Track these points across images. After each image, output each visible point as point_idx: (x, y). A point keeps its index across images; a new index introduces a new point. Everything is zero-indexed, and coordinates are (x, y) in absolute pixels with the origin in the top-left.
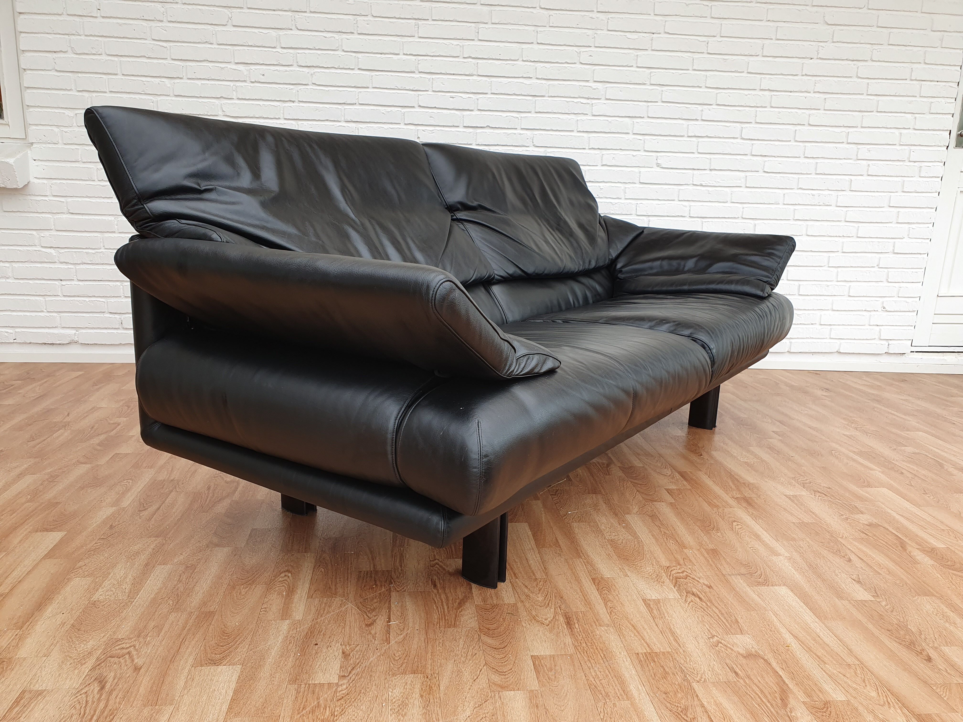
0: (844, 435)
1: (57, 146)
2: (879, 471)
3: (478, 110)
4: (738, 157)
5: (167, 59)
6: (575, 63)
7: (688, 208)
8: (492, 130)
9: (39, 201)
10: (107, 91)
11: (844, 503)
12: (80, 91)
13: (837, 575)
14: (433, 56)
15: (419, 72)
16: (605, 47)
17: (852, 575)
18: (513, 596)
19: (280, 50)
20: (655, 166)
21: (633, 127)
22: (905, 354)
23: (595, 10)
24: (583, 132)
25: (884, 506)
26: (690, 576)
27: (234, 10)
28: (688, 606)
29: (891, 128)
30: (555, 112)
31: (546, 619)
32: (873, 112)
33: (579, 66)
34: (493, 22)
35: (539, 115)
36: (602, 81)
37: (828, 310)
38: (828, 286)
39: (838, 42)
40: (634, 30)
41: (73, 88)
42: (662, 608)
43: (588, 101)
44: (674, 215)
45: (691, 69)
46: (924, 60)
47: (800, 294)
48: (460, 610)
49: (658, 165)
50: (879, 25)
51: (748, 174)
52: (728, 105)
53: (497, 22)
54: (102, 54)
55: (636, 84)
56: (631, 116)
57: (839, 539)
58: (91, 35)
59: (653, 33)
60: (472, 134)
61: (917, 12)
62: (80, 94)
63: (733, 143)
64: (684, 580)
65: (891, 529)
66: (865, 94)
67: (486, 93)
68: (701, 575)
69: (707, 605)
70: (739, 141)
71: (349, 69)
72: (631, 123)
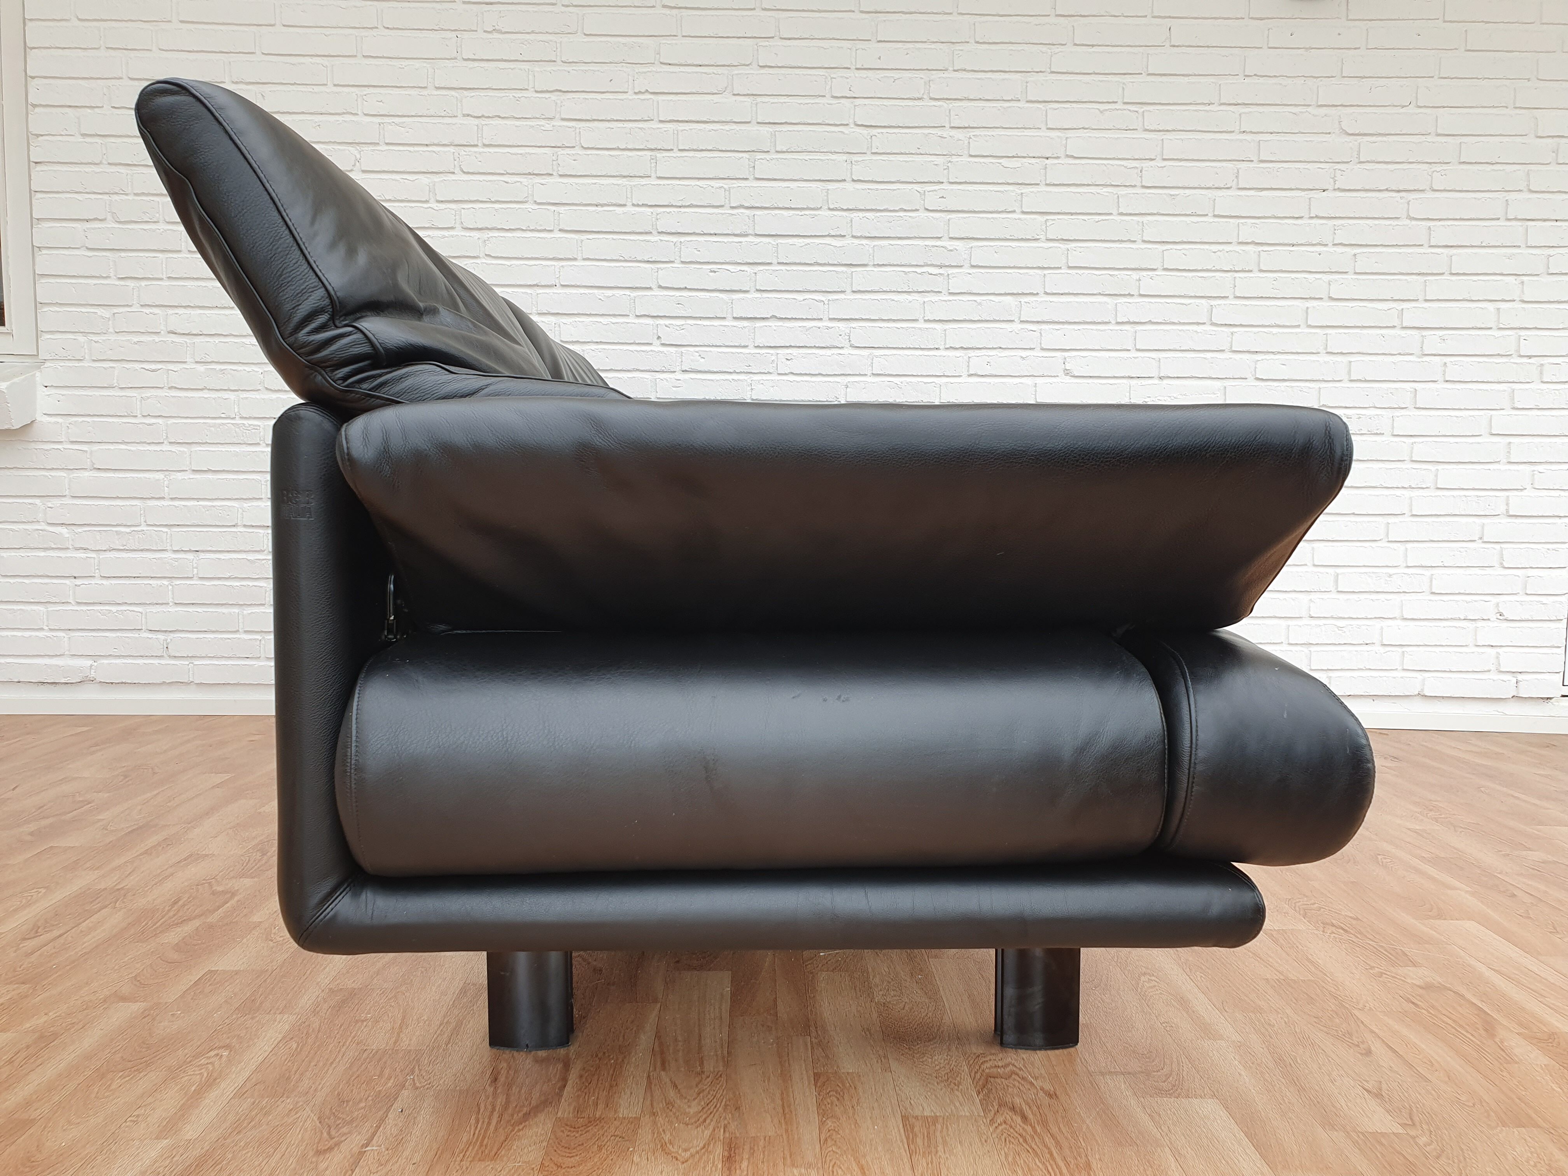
0: (1409, 829)
1: (81, 364)
2: (1467, 892)
3: (757, 290)
4: (1209, 355)
6: (917, 210)
8: (780, 323)
9: (47, 450)
10: (164, 277)
11: (1382, 946)
12: (122, 278)
13: (1333, 1081)
14: (680, 207)
15: (659, 233)
16: (966, 183)
17: (1367, 1081)
18: (640, 1104)
19: (435, 205)
20: (1061, 373)
21: (1021, 311)
22: (1551, 698)
23: (947, 125)
24: (935, 321)
25: (1462, 953)
26: (1017, 1075)
27: (365, 148)
28: (995, 1131)
29: (1479, 301)
30: (885, 289)
31: (686, 1150)
32: (1443, 274)
33: (923, 214)
34: (778, 149)
35: (858, 296)
36: (962, 236)
37: (1395, 618)
38: (1390, 576)
39: (1368, 162)
40: (1014, 154)
41: (111, 275)
42: (938, 1134)
43: (941, 271)
45: (1115, 212)
46: (1528, 185)
47: (1339, 590)
48: (521, 1127)
49: (1067, 372)
50: (1439, 131)
51: (1227, 383)
52: (1184, 270)
53: (784, 150)
54: (158, 222)
55: (1022, 239)
56: (1015, 292)
57: (1356, 1012)
58: (143, 194)
59: (1047, 158)
60: (746, 330)
61: (1507, 107)
62: (122, 283)
63: (1196, 331)
64: (1003, 1080)
65: (1469, 996)
66: (1426, 245)
67: (770, 264)
68: (1043, 1072)
69: (1035, 1131)
70: (1208, 328)
71: (545, 230)
72: (1016, 303)
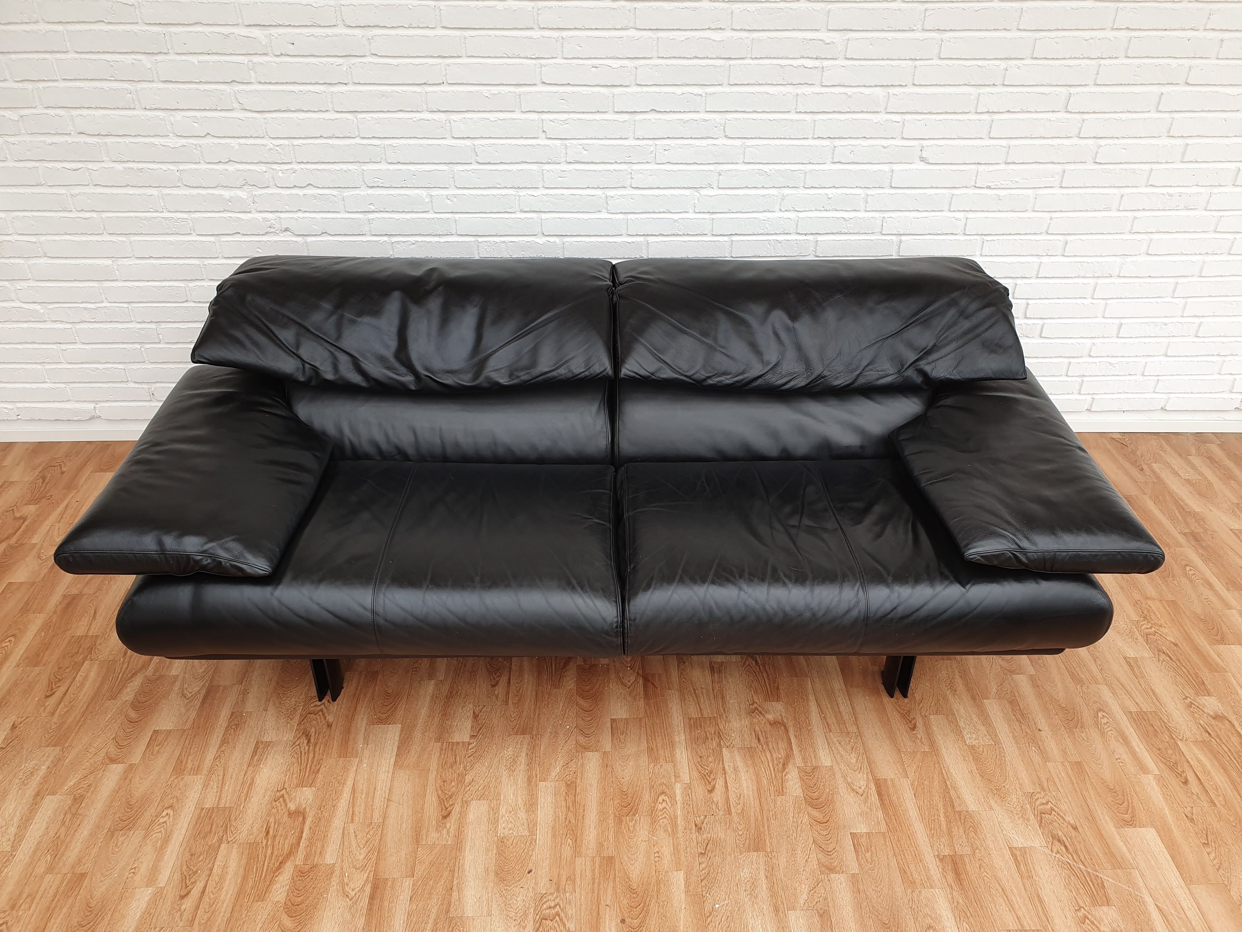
3: (637, 85)
5: (138, 23)
7: (964, 221)
8: (659, 116)
21: (888, 102)
24: (806, 112)
30: (761, 83)
35: (735, 89)
41: (8, 78)
43: (817, 63)
44: (939, 232)
56: (885, 84)
60: (627, 123)
62: (20, 85)
63: (1050, 120)
70: (1062, 115)
72: (885, 94)
